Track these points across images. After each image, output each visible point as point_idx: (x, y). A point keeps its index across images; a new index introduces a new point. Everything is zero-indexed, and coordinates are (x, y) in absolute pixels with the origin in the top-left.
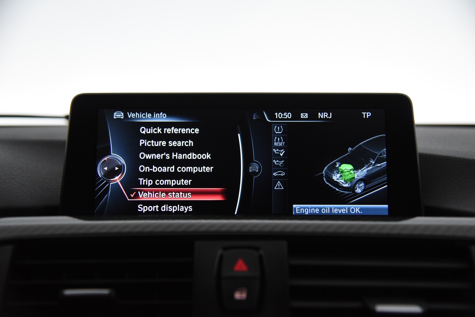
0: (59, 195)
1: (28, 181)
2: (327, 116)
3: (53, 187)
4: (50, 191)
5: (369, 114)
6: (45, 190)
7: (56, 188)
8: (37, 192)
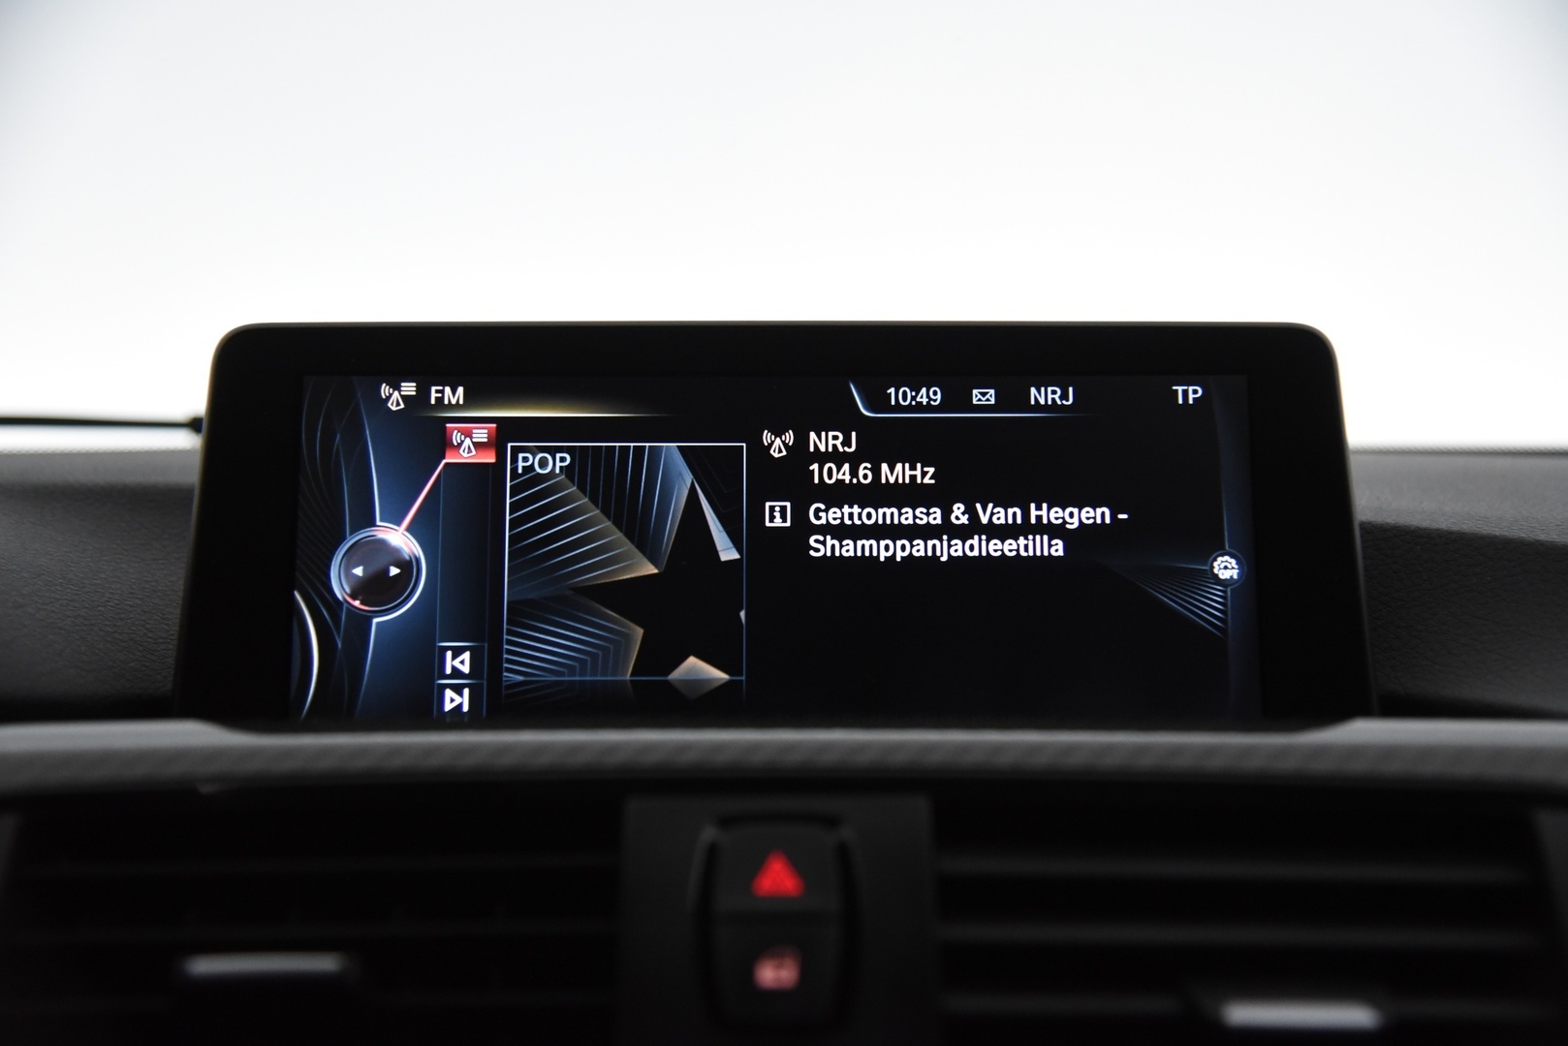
0: (171, 661)
1: (69, 613)
2: (1060, 397)
3: (150, 635)
4: (141, 648)
5: (1194, 393)
6: (124, 644)
7: (161, 640)
8: (97, 651)
